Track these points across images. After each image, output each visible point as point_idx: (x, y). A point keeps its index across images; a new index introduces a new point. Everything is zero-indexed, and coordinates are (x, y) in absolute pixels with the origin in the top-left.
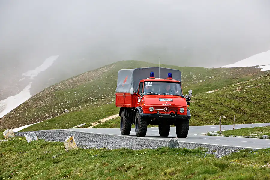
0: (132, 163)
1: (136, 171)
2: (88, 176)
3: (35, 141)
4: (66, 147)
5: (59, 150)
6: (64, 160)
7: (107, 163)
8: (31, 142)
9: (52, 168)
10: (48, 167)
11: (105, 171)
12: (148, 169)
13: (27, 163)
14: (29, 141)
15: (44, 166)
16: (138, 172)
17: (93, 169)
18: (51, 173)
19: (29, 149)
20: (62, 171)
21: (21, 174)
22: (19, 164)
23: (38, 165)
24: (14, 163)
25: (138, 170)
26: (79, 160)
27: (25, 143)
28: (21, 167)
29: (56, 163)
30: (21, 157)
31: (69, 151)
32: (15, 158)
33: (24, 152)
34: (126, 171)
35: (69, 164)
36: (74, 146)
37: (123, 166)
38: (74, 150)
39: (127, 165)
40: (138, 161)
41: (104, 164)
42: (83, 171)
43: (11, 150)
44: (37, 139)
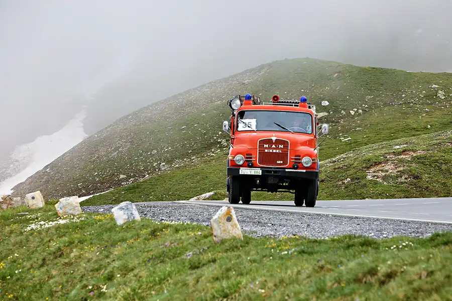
0: (397, 265)
1: (410, 283)
2: (288, 295)
3: (134, 221)
4: (215, 233)
5: (197, 241)
6: (214, 261)
7: (329, 266)
8: (124, 224)
9: (191, 280)
10: (179, 278)
11: (329, 284)
12: (439, 276)
13: (126, 270)
14: (120, 222)
15: (169, 275)
16: (416, 284)
17: (295, 281)
18: (190, 290)
19: (123, 240)
20: (217, 285)
21: (115, 295)
22: (104, 273)
23: (154, 272)
24: (92, 271)
25: (414, 280)
26: (254, 261)
27: (112, 227)
28: (110, 278)
29: (198, 268)
30: (107, 257)
31: (223, 242)
32: (94, 259)
33: (114, 245)
34: (382, 283)
35: (228, 270)
36: (236, 230)
37: (373, 272)
38: (234, 239)
39: (383, 269)
40: (410, 261)
41: (322, 268)
42: (270, 285)
43: (81, 242)
44: (138, 217)
